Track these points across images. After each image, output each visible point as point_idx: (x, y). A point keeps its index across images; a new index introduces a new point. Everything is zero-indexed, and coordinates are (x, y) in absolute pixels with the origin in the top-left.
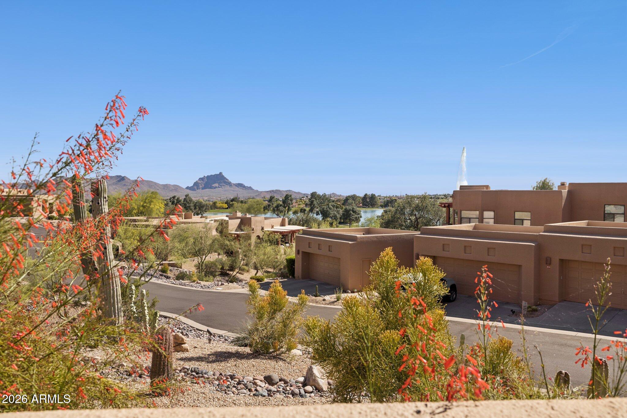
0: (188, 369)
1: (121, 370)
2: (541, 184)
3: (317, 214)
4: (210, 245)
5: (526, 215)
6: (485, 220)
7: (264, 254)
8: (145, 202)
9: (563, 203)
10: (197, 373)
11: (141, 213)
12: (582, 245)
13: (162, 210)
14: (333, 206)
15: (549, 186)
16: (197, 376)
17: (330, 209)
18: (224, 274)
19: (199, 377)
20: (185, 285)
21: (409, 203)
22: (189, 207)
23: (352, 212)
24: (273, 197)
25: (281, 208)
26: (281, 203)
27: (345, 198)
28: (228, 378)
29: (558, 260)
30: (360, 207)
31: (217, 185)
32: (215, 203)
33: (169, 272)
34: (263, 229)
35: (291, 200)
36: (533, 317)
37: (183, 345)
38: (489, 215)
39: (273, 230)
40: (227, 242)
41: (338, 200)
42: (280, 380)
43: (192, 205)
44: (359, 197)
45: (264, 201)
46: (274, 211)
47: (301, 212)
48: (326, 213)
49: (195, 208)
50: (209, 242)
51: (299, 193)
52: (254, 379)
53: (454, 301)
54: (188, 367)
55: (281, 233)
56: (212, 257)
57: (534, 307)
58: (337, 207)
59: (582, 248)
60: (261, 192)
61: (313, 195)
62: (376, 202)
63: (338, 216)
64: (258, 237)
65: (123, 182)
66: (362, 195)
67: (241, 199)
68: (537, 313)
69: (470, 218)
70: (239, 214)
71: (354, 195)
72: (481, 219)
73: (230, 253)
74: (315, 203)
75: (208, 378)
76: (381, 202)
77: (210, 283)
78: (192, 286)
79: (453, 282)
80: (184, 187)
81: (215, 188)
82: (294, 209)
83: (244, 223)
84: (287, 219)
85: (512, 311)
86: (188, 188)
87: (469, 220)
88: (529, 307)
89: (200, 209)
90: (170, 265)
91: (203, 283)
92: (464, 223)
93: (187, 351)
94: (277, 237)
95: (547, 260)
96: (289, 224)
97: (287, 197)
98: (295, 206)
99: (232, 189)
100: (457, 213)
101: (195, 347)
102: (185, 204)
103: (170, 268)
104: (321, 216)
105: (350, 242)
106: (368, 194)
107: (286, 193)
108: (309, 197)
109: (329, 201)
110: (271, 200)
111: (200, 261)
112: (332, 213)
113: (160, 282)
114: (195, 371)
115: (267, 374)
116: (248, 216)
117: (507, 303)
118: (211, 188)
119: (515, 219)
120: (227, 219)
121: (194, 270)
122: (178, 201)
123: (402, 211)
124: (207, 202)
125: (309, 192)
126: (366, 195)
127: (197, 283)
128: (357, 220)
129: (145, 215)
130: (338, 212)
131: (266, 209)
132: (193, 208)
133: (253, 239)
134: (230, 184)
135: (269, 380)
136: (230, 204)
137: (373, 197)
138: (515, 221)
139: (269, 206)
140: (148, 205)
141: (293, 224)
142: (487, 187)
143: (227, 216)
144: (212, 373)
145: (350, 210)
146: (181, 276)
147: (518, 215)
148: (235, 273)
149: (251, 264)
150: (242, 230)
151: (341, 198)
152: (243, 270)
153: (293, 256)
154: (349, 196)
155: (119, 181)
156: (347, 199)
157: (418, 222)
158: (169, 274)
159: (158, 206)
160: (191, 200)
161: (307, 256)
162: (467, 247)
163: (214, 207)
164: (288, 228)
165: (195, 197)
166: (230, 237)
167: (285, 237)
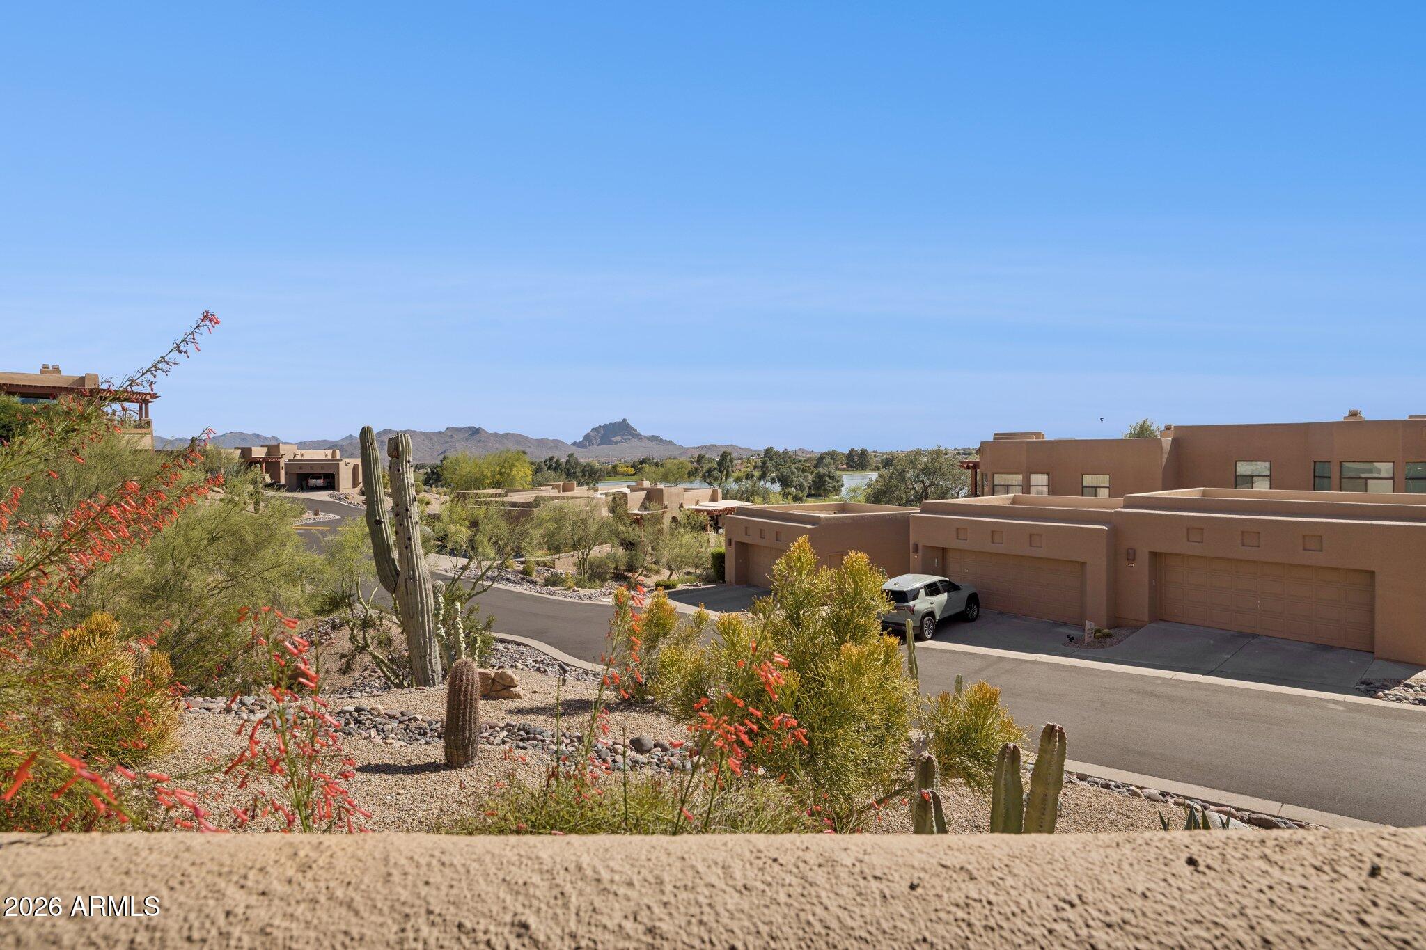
0: (513, 726)
1: (413, 726)
2: (1138, 428)
3: (773, 482)
4: (597, 532)
5: (1103, 480)
6: (1033, 490)
7: (681, 546)
8: (503, 467)
9: (1164, 460)
10: (528, 733)
11: (498, 485)
12: (1188, 529)
13: (529, 479)
14: (798, 469)
15: (1151, 431)
16: (526, 736)
17: (793, 473)
18: (619, 577)
19: (528, 739)
20: (555, 594)
21: (913, 463)
22: (575, 473)
23: (827, 478)
24: (703, 457)
25: (715, 473)
26: (715, 465)
27: (818, 456)
28: (573, 741)
29: (1147, 553)
30: (843, 470)
31: (618, 438)
32: (615, 467)
33: (535, 574)
34: (681, 506)
35: (731, 461)
36: (1103, 647)
37: (512, 689)
38: (1039, 480)
39: (698, 507)
40: (622, 528)
41: (808, 460)
42: (656, 746)
43: (578, 470)
44: (842, 454)
45: (692, 462)
46: (704, 478)
47: (747, 478)
48: (787, 480)
49: (584, 475)
50: (594, 528)
51: (746, 449)
52: (614, 743)
53: (974, 620)
54: (514, 723)
55: (709, 512)
56: (600, 551)
57: (1106, 631)
58: (804, 471)
59: (1188, 533)
60: (688, 449)
61: (768, 452)
62: (868, 461)
63: (806, 485)
64: (674, 519)
65: (477, 437)
66: (846, 452)
67: (655, 460)
68: (1109, 641)
69: (1008, 486)
70: (647, 484)
71: (834, 451)
72: (1026, 487)
73: (629, 545)
74: (769, 464)
75: (543, 741)
76: (877, 462)
77: (593, 591)
78: (566, 596)
79: (973, 590)
80: (569, 442)
81: (618, 442)
82: (735, 475)
83: (653, 496)
84: (720, 491)
85: (1069, 636)
86: (574, 444)
87: (1007, 488)
88: (1097, 631)
89: (590, 476)
90: (538, 563)
91: (582, 591)
92: (998, 494)
93: (519, 697)
94: (701, 518)
95: (1128, 554)
96: (725, 498)
97: (724, 456)
98: (740, 469)
99: (642, 444)
100: (988, 476)
101: (535, 692)
102: (568, 469)
103: (537, 568)
104: (778, 484)
105: (809, 527)
106: (856, 449)
107: (723, 450)
108: (762, 455)
109: (793, 460)
110: (700, 460)
111: (580, 557)
112: (796, 480)
113: (518, 589)
114: (524, 730)
115: (636, 735)
116: (660, 486)
117: (1065, 624)
118: (610, 443)
119: (1083, 487)
120: (627, 491)
121: (572, 571)
122: (558, 464)
123: (901, 475)
124: (604, 466)
125: (762, 447)
126: (852, 451)
127: (574, 591)
128: (837, 490)
129: (503, 487)
130: (805, 479)
131: (692, 474)
132: (579, 475)
133: (667, 521)
134: (638, 436)
135: (637, 745)
136: (638, 468)
137: (863, 454)
138: (1082, 491)
139: (697, 469)
140: (507, 471)
141: (732, 499)
142: (1038, 434)
143: (628, 487)
144: (550, 732)
145: (824, 475)
146: (553, 581)
147: (1088, 480)
148: (637, 575)
149: (664, 561)
150: (646, 509)
151: (813, 456)
152: (650, 570)
153: (722, 549)
154: (826, 453)
155: (472, 435)
156: (821, 459)
157: (927, 493)
158: (534, 577)
159: (523, 472)
160: (577, 463)
161: (743, 550)
162: (995, 532)
163: (613, 473)
164: (722, 504)
165: (583, 458)
166: (626, 519)
167: (716, 520)
